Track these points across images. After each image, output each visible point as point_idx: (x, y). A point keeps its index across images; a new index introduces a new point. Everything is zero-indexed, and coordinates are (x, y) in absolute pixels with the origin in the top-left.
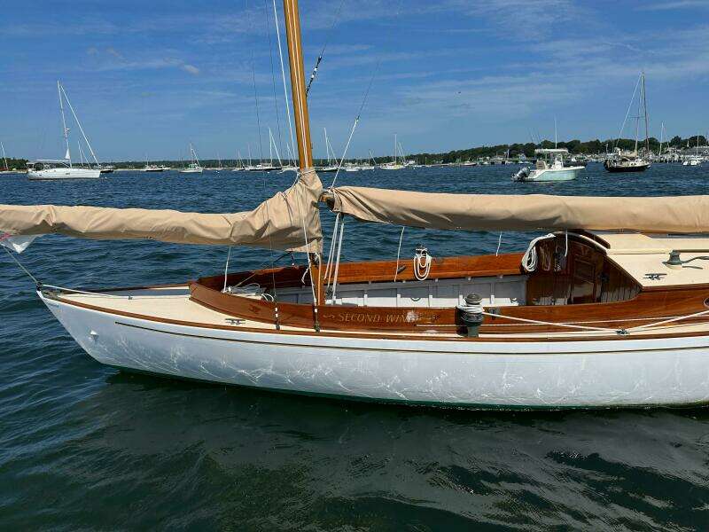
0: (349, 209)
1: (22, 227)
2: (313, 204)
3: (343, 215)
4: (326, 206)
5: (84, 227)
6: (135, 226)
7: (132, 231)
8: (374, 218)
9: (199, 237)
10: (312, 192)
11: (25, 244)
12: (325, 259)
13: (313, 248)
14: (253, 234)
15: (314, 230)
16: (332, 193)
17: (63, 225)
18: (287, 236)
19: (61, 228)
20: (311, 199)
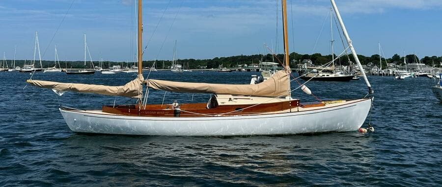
0: (151, 86)
1: (64, 89)
2: (141, 84)
3: (149, 87)
4: (144, 85)
5: (80, 89)
6: (93, 89)
7: (92, 91)
8: (157, 88)
9: (109, 92)
10: (141, 81)
11: (62, 94)
12: (143, 100)
13: (140, 97)
14: (123, 92)
15: (141, 91)
16: (147, 81)
17: (75, 88)
18: (133, 93)
19: (74, 90)
20: (141, 82)
